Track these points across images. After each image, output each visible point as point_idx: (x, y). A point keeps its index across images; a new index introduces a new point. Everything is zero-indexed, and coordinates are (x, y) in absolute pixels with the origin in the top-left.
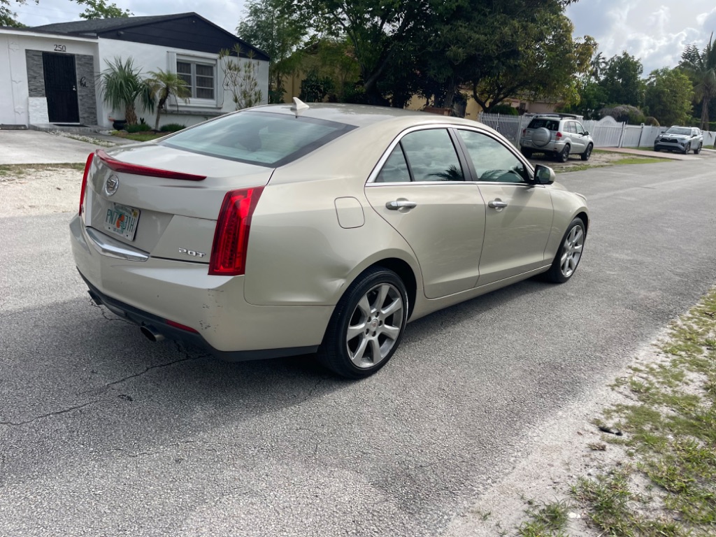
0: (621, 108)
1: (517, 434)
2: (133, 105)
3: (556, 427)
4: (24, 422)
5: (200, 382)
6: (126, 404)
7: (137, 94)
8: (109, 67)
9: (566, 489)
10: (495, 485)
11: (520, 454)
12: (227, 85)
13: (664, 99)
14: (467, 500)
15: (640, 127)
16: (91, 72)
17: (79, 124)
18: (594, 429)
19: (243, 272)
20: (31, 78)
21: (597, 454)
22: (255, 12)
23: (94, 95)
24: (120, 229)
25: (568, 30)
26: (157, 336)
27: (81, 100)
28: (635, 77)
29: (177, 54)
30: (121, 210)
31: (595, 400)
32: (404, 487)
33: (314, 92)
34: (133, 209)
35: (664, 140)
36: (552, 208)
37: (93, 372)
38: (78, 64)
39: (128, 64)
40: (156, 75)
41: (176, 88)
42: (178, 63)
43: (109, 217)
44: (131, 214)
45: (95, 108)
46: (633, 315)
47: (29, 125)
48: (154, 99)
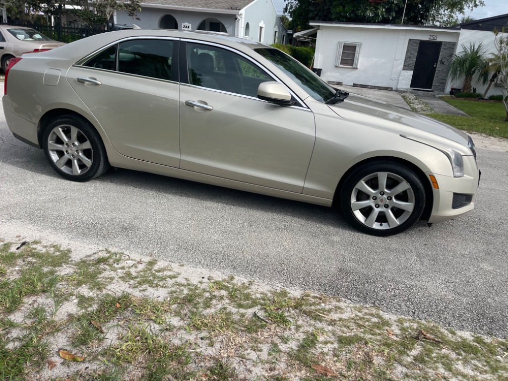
2: (471, 78)
8: (464, 50)
16: (451, 54)
17: (430, 90)
20: (407, 58)
27: (437, 73)
36: (312, 134)
38: (443, 49)
39: (480, 47)
45: (446, 80)
47: (397, 89)
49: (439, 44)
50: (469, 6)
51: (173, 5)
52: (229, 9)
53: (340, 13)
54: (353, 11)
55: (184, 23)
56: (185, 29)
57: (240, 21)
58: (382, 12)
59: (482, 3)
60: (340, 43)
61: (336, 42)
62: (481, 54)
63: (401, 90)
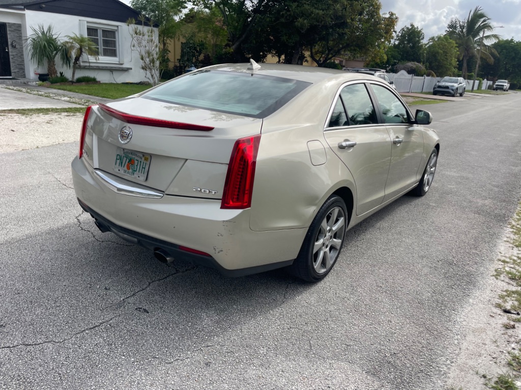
0: (410, 64)
1: (450, 321)
2: (54, 62)
3: (473, 312)
4: (65, 340)
5: (196, 292)
6: (145, 315)
7: (56, 54)
8: (35, 33)
9: (503, 362)
10: (453, 364)
11: (459, 337)
12: (134, 46)
13: (439, 58)
14: (440, 379)
15: (423, 78)
16: (20, 37)
17: (11, 77)
18: (499, 311)
19: (249, 206)
21: (510, 332)
23: (23, 55)
24: (131, 170)
25: (378, 8)
26: (168, 259)
27: (12, 58)
28: (419, 42)
29: (87, 22)
30: (130, 155)
31: (489, 288)
32: (390, 373)
33: (192, 52)
34: (144, 154)
35: (439, 87)
36: (423, 142)
37: (106, 289)
38: (9, 30)
39: (49, 29)
40: (72, 38)
41: (87, 48)
42: (88, 28)
43: (118, 161)
44: (141, 158)
45: (23, 65)
46: (482, 219)
48: (70, 57)
62: (55, 37)
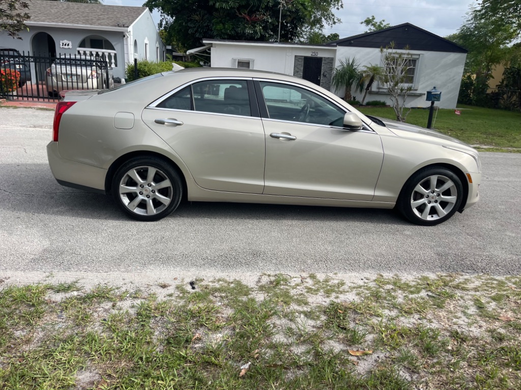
7: (353, 81)
21: (156, 287)
22: (475, 17)
23: (330, 82)
36: (381, 151)
38: (324, 63)
40: (368, 68)
47: (290, 100)
48: (364, 84)
49: (321, 59)
50: (329, 24)
51: (48, 22)
52: (116, 26)
53: (221, 30)
54: (233, 28)
55: (62, 40)
56: (64, 46)
57: (129, 39)
58: (260, 29)
59: (339, 20)
60: (234, 60)
61: (231, 59)
62: (356, 67)
63: (295, 101)
